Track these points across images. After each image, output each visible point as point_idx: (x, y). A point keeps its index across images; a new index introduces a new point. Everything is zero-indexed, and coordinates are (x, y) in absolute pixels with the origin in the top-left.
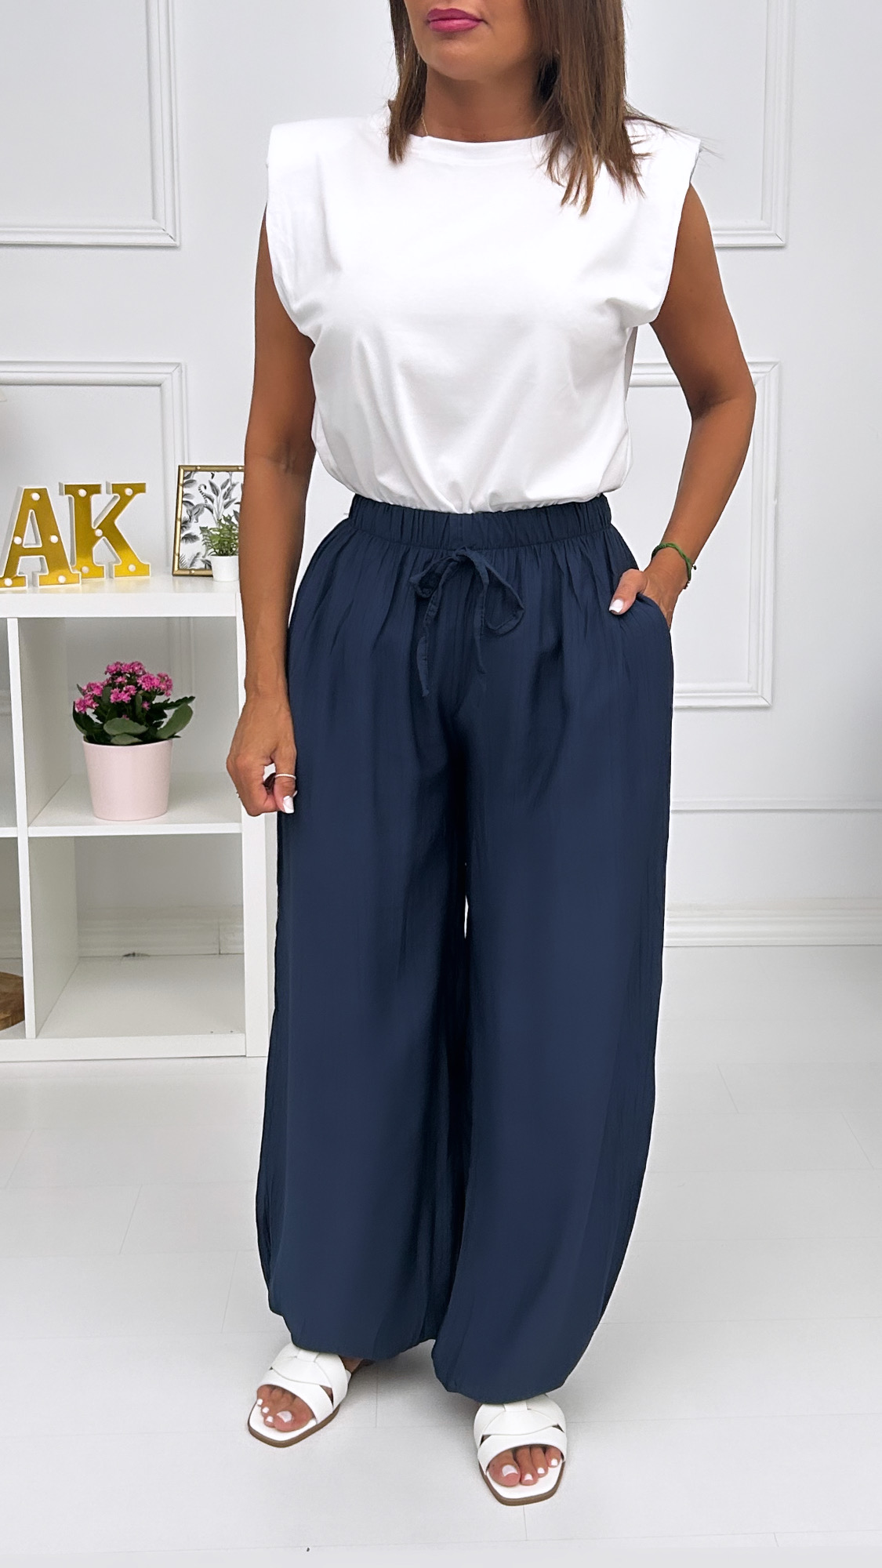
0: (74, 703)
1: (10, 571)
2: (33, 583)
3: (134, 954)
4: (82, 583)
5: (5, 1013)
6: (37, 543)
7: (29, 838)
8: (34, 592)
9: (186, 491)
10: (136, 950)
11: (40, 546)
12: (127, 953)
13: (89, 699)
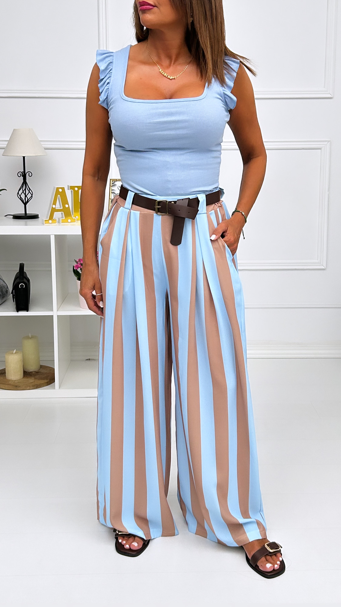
0: (73, 266)
1: (51, 217)
2: (59, 222)
3: (89, 359)
4: (77, 222)
5: (47, 380)
6: (60, 207)
7: (57, 315)
8: (59, 225)
9: (113, 188)
10: (90, 358)
11: (62, 208)
12: (87, 359)
13: (79, 265)
